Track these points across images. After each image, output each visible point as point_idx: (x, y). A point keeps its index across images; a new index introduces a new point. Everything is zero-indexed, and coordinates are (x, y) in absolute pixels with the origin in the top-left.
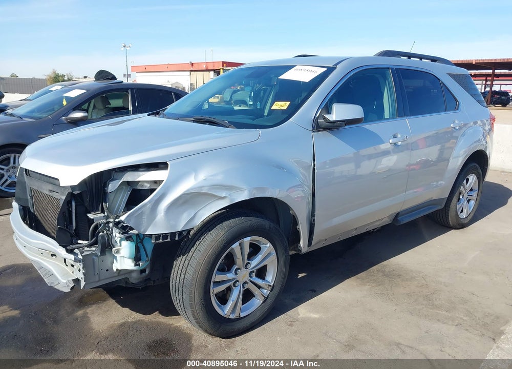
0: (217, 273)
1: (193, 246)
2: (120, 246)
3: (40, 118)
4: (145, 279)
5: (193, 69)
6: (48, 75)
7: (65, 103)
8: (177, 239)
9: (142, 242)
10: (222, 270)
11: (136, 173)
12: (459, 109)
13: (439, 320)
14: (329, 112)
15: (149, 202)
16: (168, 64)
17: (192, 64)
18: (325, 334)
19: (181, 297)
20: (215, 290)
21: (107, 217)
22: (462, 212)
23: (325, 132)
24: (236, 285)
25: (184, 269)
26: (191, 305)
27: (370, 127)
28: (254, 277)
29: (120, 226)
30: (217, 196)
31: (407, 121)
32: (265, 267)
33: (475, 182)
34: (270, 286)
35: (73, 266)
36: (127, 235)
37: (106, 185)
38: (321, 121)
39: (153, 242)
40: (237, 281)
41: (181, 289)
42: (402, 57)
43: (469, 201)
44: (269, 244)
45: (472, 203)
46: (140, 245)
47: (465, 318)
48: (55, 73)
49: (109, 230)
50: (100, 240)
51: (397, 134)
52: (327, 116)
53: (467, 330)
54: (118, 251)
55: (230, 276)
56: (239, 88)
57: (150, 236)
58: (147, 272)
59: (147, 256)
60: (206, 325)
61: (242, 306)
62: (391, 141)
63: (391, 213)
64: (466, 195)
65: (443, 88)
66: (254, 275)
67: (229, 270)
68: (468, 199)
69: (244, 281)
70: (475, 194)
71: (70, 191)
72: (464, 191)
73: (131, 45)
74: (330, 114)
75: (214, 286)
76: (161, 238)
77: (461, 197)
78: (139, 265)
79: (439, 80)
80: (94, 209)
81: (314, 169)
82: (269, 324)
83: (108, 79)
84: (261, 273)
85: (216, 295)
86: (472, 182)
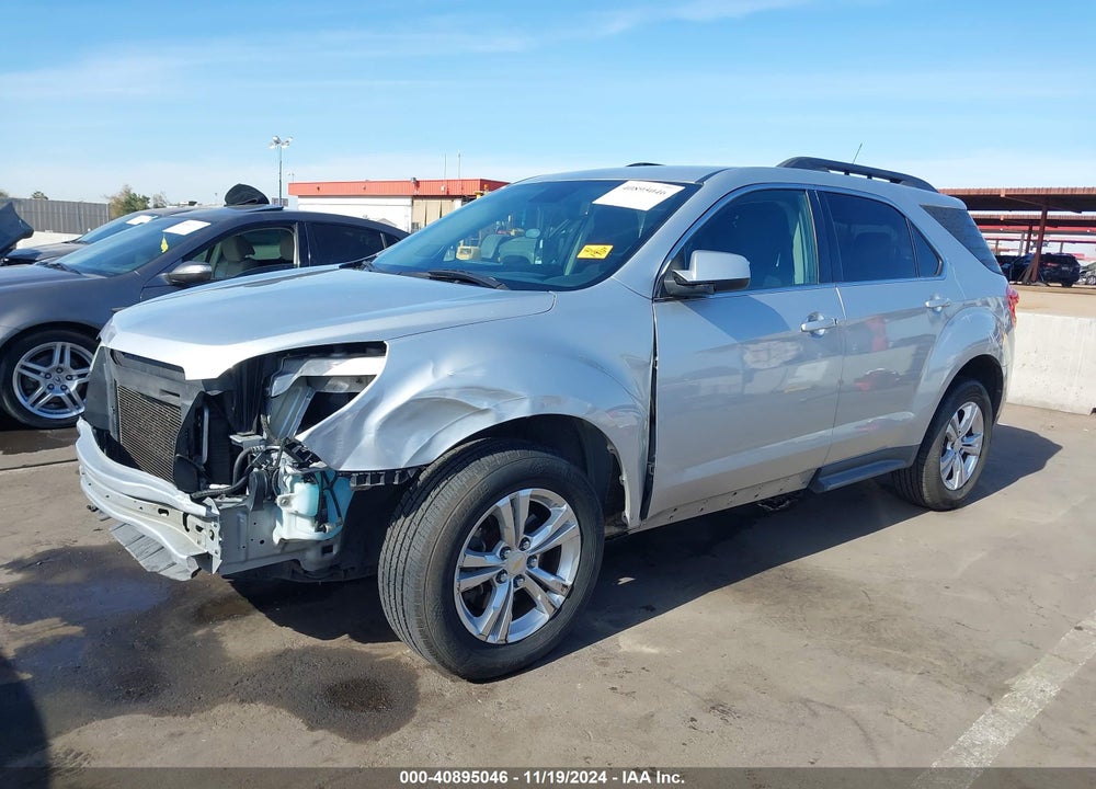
0: (467, 552)
1: (425, 500)
2: (292, 492)
3: (117, 274)
4: (329, 565)
5: (419, 192)
6: (114, 198)
7: (165, 247)
8: (396, 483)
9: (330, 488)
10: (476, 548)
11: (325, 362)
12: (944, 273)
13: (887, 665)
14: (686, 265)
15: (349, 411)
16: (367, 182)
17: (417, 183)
18: (669, 680)
19: (398, 593)
20: (463, 584)
21: (267, 442)
22: (950, 476)
23: (678, 302)
24: (502, 579)
25: (407, 541)
26: (417, 608)
27: (767, 298)
28: (537, 567)
29: (295, 450)
30: (474, 408)
31: (839, 292)
32: (558, 549)
33: (977, 418)
34: (565, 586)
35: (199, 529)
36: (306, 471)
37: (268, 383)
38: (669, 281)
39: (352, 485)
40: (504, 572)
41: (399, 578)
42: (832, 172)
43: (965, 456)
44: (566, 507)
45: (972, 461)
46: (327, 493)
47: (938, 663)
48: (128, 192)
49: (271, 464)
50: (254, 481)
51: (816, 314)
52: (681, 273)
53: (940, 682)
54: (287, 502)
55: (490, 560)
56: (513, 233)
57: (348, 474)
58: (334, 552)
59: (339, 515)
60: (443, 650)
61: (512, 623)
62: (804, 327)
63: (805, 468)
64: (958, 444)
65: (912, 232)
66: (536, 563)
67: (490, 550)
68: (962, 452)
69: (517, 573)
70: (977, 442)
71: (203, 390)
72: (953, 433)
73: (290, 140)
74: (688, 269)
75: (461, 577)
76: (369, 478)
77: (949, 448)
78: (324, 530)
79: (904, 216)
80: (243, 427)
81: (654, 371)
82: (561, 661)
83: (254, 202)
84: (550, 560)
85: (462, 593)
86: (971, 416)
